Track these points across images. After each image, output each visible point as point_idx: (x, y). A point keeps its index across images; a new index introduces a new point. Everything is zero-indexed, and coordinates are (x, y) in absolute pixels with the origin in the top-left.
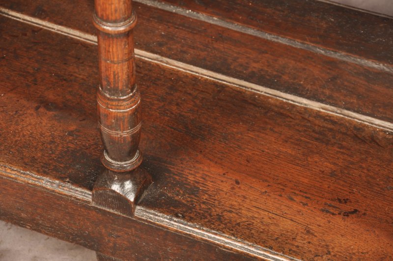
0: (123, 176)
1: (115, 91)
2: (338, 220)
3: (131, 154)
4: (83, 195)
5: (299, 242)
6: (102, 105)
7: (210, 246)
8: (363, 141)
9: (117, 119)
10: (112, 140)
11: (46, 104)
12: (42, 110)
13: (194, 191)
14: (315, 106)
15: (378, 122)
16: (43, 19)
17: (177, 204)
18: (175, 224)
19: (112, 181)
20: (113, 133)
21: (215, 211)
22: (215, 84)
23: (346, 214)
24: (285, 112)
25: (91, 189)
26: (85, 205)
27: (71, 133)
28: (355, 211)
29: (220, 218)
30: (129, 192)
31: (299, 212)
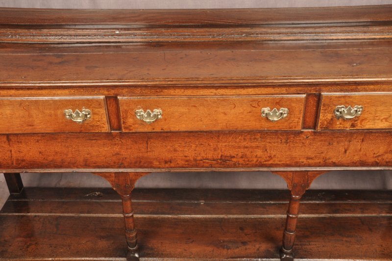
0: (135, 251)
2: (191, 245)
3: (136, 246)
4: (124, 259)
5: (184, 254)
6: (127, 235)
8: (186, 222)
10: (131, 243)
12: (102, 239)
13: (152, 249)
14: (170, 216)
15: (186, 216)
16: (91, 214)
17: (149, 254)
18: (151, 260)
19: (131, 253)
20: (131, 241)
21: (160, 252)
22: (143, 218)
23: (192, 242)
24: (164, 220)
25: (125, 257)
27: (112, 243)
28: (193, 241)
29: (162, 254)
30: (137, 255)
31: (181, 246)
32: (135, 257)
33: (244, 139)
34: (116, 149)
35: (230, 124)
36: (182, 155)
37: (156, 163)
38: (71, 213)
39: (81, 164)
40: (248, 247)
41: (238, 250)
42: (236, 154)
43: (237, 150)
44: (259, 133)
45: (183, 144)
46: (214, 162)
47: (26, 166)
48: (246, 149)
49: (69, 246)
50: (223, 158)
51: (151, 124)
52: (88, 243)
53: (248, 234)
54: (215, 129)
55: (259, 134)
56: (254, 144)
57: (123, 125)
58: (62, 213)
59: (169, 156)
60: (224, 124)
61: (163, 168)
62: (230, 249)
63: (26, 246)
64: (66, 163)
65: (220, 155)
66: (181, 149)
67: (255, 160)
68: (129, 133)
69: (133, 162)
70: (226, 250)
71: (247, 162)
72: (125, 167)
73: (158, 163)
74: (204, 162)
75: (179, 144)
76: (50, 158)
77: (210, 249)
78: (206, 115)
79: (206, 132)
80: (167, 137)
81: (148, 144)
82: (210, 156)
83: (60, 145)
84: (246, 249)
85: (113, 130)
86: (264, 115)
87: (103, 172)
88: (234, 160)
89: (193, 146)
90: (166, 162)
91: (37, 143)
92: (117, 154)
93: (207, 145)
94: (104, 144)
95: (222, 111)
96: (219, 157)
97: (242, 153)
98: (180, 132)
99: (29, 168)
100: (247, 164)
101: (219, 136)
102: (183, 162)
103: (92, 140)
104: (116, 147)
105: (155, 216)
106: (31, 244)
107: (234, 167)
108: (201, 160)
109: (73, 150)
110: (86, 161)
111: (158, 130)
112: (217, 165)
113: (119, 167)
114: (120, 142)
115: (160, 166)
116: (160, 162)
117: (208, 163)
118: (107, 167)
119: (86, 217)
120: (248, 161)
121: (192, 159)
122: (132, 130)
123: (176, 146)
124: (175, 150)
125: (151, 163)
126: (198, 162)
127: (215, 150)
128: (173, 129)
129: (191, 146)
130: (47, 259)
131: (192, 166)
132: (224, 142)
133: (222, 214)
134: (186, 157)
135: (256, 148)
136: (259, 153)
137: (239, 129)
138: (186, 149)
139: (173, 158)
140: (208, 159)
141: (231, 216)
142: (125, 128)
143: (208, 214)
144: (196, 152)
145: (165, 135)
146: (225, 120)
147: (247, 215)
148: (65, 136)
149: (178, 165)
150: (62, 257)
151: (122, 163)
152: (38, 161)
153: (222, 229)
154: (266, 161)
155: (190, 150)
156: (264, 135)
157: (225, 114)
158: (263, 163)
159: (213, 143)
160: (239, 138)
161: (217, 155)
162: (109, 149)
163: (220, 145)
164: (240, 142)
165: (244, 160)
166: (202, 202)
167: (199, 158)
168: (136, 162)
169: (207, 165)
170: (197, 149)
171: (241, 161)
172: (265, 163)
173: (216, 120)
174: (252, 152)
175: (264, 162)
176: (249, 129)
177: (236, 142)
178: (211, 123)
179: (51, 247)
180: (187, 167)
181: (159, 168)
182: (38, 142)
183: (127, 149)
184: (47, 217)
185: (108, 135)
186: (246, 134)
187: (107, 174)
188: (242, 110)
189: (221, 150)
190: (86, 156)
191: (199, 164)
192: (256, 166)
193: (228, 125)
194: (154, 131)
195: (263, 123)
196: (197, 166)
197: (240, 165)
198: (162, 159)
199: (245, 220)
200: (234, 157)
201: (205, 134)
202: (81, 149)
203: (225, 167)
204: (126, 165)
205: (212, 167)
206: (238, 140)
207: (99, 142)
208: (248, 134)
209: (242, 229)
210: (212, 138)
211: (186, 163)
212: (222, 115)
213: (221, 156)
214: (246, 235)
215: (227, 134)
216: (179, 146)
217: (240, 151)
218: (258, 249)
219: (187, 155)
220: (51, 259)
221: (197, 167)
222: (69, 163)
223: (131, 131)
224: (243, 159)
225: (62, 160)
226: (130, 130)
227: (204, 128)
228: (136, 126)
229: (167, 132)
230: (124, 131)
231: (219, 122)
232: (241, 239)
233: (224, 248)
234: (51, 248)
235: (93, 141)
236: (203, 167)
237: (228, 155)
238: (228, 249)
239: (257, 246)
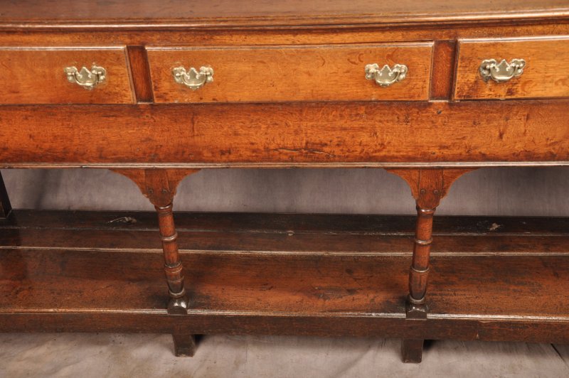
0: (180, 299)
1: (173, 264)
2: (267, 292)
3: (181, 290)
4: (164, 312)
5: (257, 304)
6: (168, 272)
7: (222, 317)
8: (262, 261)
9: (176, 275)
10: (174, 285)
11: (130, 280)
12: (131, 283)
13: (208, 297)
14: (239, 252)
15: (264, 252)
16: (115, 248)
17: (203, 304)
18: (206, 312)
19: (175, 302)
20: (174, 282)
21: (220, 302)
23: (270, 289)
24: (228, 258)
25: (166, 308)
26: (165, 316)
27: (147, 289)
28: (272, 287)
29: (222, 305)
30: (183, 305)
31: (252, 293)
32: (180, 308)
33: (341, 116)
34: (146, 131)
35: (317, 91)
36: (246, 141)
37: (207, 154)
38: (86, 247)
39: (94, 155)
40: (356, 296)
41: (340, 300)
42: (330, 139)
43: (330, 133)
44: (363, 105)
45: (248, 123)
46: (296, 153)
47: (9, 158)
48: (343, 132)
49: (80, 292)
50: (310, 146)
51: (197, 91)
52: (110, 288)
53: (359, 279)
54: (295, 99)
55: (363, 108)
56: (356, 124)
57: (154, 92)
58: (70, 247)
59: (225, 143)
60: (309, 91)
61: (219, 162)
62: (329, 298)
63: (14, 291)
64: (71, 154)
65: (304, 142)
66: (244, 132)
67: (359, 149)
68: (165, 105)
69: (173, 152)
70: (322, 300)
71: (347, 154)
72: (160, 161)
73: (210, 155)
74: (280, 153)
75: (242, 124)
76: (47, 145)
77: (297, 298)
78: (280, 77)
79: (281, 104)
80: (222, 112)
81: (193, 123)
82: (289, 143)
83: (60, 124)
84: (353, 300)
85: (141, 101)
86: (369, 76)
87: (128, 169)
88: (327, 149)
89: (263, 126)
90: (223, 153)
91: (25, 122)
92: (148, 139)
93: (284, 124)
94: (128, 124)
95: (305, 70)
96: (304, 145)
97: (338, 138)
98: (242, 104)
99: (15, 162)
100: (347, 157)
101: (301, 111)
102: (249, 153)
103: (109, 116)
104: (145, 128)
105: (215, 252)
106: (21, 290)
107: (327, 162)
108: (276, 150)
109: (81, 132)
110: (100, 150)
111: (208, 100)
112: (300, 158)
113: (152, 161)
114: (152, 121)
115: (214, 158)
116: (213, 153)
117: (286, 154)
118: (134, 161)
119: (109, 253)
120: (349, 151)
121: (262, 148)
122: (168, 100)
123: (237, 127)
124: (236, 134)
125: (200, 153)
126: (271, 153)
127: (296, 133)
128: (230, 100)
129: (260, 127)
130: (45, 310)
131: (263, 160)
132: (311, 121)
133: (320, 250)
134: (252, 144)
135: (359, 131)
136: (365, 138)
137: (332, 99)
138: (252, 132)
139: (233, 146)
140: (286, 148)
141: (335, 253)
142: (157, 97)
143: (298, 250)
144: (267, 136)
145: (220, 108)
146: (309, 84)
147: (360, 251)
148: (68, 110)
149: (241, 158)
150: (69, 308)
151: (156, 154)
152: (27, 150)
153: (319, 271)
154: (376, 152)
155: (258, 134)
156: (371, 108)
157: (309, 74)
158: (371, 155)
159: (292, 122)
160: (334, 113)
161: (300, 141)
162: (134, 131)
163: (304, 125)
164: (335, 120)
165: (342, 150)
166: (290, 233)
167: (272, 147)
168: (177, 153)
169: (285, 157)
170: (269, 131)
171: (337, 151)
172: (374, 154)
173: (296, 83)
174: (353, 137)
175: (373, 152)
176: (347, 100)
177: (328, 121)
178: (289, 88)
179: (53, 293)
180: (255, 162)
181: (212, 162)
182: (26, 119)
183: (162, 131)
184: (47, 251)
185: (133, 109)
186: (343, 108)
187: (133, 172)
188: (335, 69)
189: (306, 133)
190: (101, 142)
191: (273, 155)
192: (361, 159)
193: (314, 92)
194: (202, 102)
195: (368, 89)
196: (269, 159)
197: (337, 158)
198: (217, 148)
199: (356, 259)
200: (326, 145)
201: (280, 106)
202: (92, 131)
203: (312, 161)
204: (162, 157)
205: (292, 161)
206: (331, 117)
207: (120, 119)
208: (347, 108)
209: (349, 271)
210: (292, 114)
211: (254, 155)
212: (305, 76)
213: (307, 143)
214: (356, 280)
215: (313, 107)
216: (242, 127)
217: (335, 137)
218: (373, 300)
219: (254, 141)
220: (52, 310)
221: (271, 161)
222: (75, 154)
223: (167, 102)
224: (341, 148)
225: (64, 149)
226: (166, 100)
227: (279, 97)
228: (175, 93)
229: (222, 104)
230: (156, 101)
231: (301, 87)
232: (347, 285)
233: (319, 298)
234: (52, 295)
235: (111, 119)
236: (279, 160)
237: (318, 141)
238: (325, 300)
239: (371, 296)
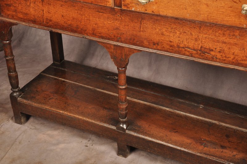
0: (124, 123)
1: (122, 102)
2: (173, 133)
3: (125, 118)
4: (114, 128)
5: (164, 138)
6: (119, 106)
7: (144, 139)
8: (179, 117)
9: (123, 109)
10: (121, 114)
11: (105, 108)
14: (167, 109)
15: (182, 113)
16: (104, 90)
17: (136, 130)
18: (135, 134)
19: (121, 124)
20: (121, 112)
21: (145, 131)
23: (175, 132)
24: (161, 110)
25: (116, 126)
26: (114, 130)
27: (111, 114)
28: (177, 131)
29: (146, 133)
30: (125, 127)
31: (164, 132)
32: (123, 128)
33: (224, 34)
34: (117, 24)
35: (211, 16)
36: (168, 40)
37: (146, 43)
38: (90, 86)
39: (90, 32)
40: (224, 150)
41: (214, 150)
42: (215, 47)
43: (216, 44)
44: (238, 30)
45: (170, 30)
46: (194, 52)
47: (52, 26)
48: (224, 45)
49: (78, 107)
50: (203, 49)
51: (144, 5)
52: (93, 109)
53: (231, 142)
54: (197, 19)
55: (238, 31)
56: (232, 41)
57: (123, 2)
58: (83, 84)
59: (156, 38)
60: (206, 16)
61: (152, 49)
62: (207, 147)
63: (49, 98)
64: (80, 29)
65: (200, 46)
66: (167, 34)
67: (232, 57)
68: (127, 10)
69: (128, 38)
70: (203, 146)
71: (224, 58)
72: (122, 42)
73: (148, 44)
74: (186, 50)
75: (166, 29)
76: (69, 22)
77: (189, 141)
78: (190, 4)
79: (190, 21)
80: (157, 20)
81: (141, 24)
82: (191, 45)
83: (77, 12)
84: (222, 152)
85: (116, 6)
86: (244, 12)
87: (105, 43)
88: (212, 53)
89: (178, 32)
90: (154, 44)
91: (61, 8)
92: (117, 29)
93: (189, 34)
94: (108, 18)
95: (205, 2)
96: (199, 48)
97: (220, 47)
98: (168, 17)
99: (54, 28)
100: (224, 60)
101: (200, 27)
102: (168, 47)
103: (100, 12)
104: (117, 22)
105: (155, 105)
106: (52, 98)
107: (212, 61)
108: (183, 48)
109: (86, 18)
110: (94, 30)
111: (149, 11)
112: (197, 55)
113: (118, 41)
114: (120, 18)
115: (149, 46)
116: (149, 43)
117: (189, 52)
118: (109, 39)
119: (100, 92)
120: (225, 57)
121: (176, 45)
122: (129, 8)
123: (164, 30)
124: (162, 34)
125: (142, 42)
126: (180, 49)
127: (196, 40)
128: (161, 13)
129: (176, 33)
130: (59, 111)
131: (175, 52)
132: (205, 34)
133: (215, 120)
134: (171, 42)
135: (234, 45)
136: (236, 50)
137: (219, 23)
138: (172, 35)
139: (160, 41)
140: (189, 48)
141: (224, 124)
142: (124, 5)
143: (202, 116)
144: (179, 39)
145: (156, 18)
146: (207, 12)
147: (240, 127)
148: (81, 5)
149: (163, 49)
150: (70, 113)
151: (120, 38)
152: (60, 23)
153: (209, 131)
154: (242, 60)
155: (175, 37)
156: (243, 33)
157: (207, 5)
158: (239, 62)
159: (195, 33)
160: (219, 32)
161: (198, 45)
162: (111, 23)
163: (201, 36)
164: (220, 36)
165: (222, 56)
166: (201, 106)
167: (181, 45)
168: (130, 39)
169: (187, 53)
170: (181, 36)
171: (219, 56)
172: (241, 62)
173: (199, 10)
174: (229, 49)
175: (240, 61)
176: (228, 25)
177: (215, 36)
178: (194, 12)
179: (66, 104)
180: (171, 53)
181: (148, 48)
182: (62, 6)
183: (125, 25)
184: (72, 84)
185: (112, 9)
186: (225, 30)
187: (108, 46)
188: (223, 4)
189: (202, 41)
190: (94, 25)
191: (181, 51)
192: (232, 63)
193: (209, 17)
194: (146, 12)
195: (242, 20)
196: (179, 53)
197: (218, 60)
198: (152, 40)
199: (235, 131)
200: (212, 50)
201: (188, 22)
202: (91, 18)
203: (203, 59)
204: (123, 40)
205: (192, 56)
206: (217, 34)
207: (105, 15)
208: (228, 30)
209: (228, 136)
210: (195, 28)
211: (171, 48)
212: (205, 6)
213: (201, 47)
214: (229, 142)
215: (208, 26)
216: (166, 31)
217: (219, 46)
218: (234, 156)
219: (172, 40)
220: (61, 112)
221: (179, 54)
222: (82, 29)
223: (128, 9)
224: (221, 54)
225: (77, 26)
226: (128, 8)
227: (188, 16)
228: (133, 5)
229: (157, 16)
230: (123, 8)
231: (202, 13)
232: (222, 143)
233: (202, 145)
234: (65, 105)
235: (101, 14)
236: (184, 54)
237: (208, 47)
238: (204, 147)
239: (235, 153)
